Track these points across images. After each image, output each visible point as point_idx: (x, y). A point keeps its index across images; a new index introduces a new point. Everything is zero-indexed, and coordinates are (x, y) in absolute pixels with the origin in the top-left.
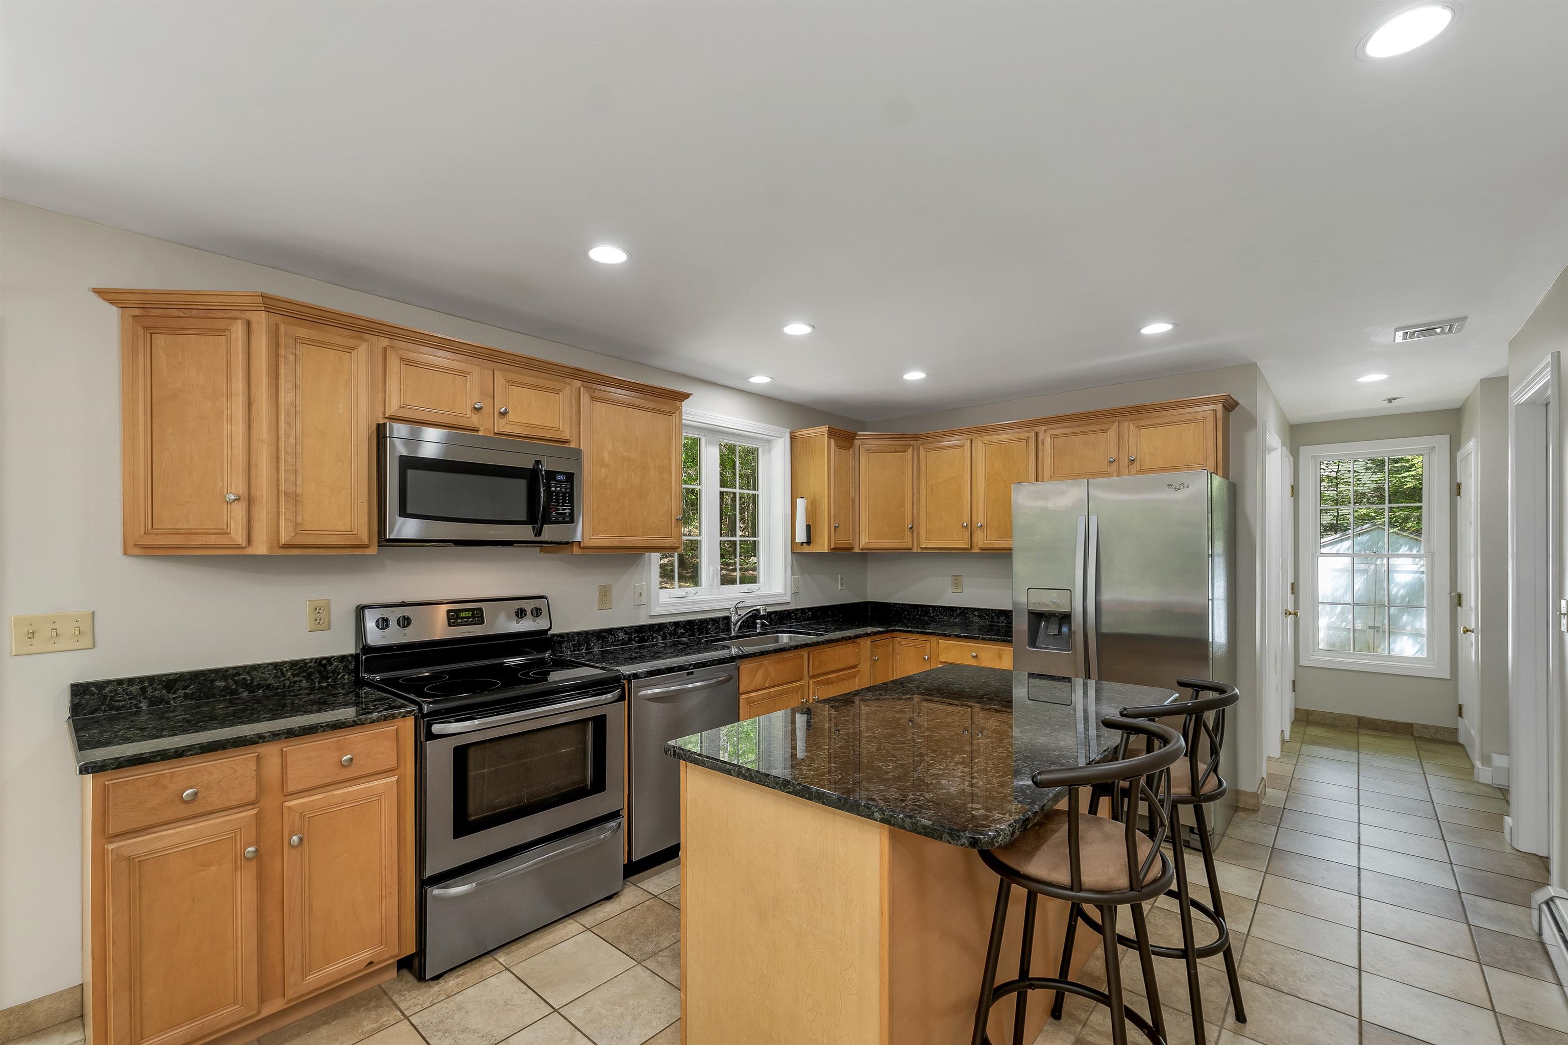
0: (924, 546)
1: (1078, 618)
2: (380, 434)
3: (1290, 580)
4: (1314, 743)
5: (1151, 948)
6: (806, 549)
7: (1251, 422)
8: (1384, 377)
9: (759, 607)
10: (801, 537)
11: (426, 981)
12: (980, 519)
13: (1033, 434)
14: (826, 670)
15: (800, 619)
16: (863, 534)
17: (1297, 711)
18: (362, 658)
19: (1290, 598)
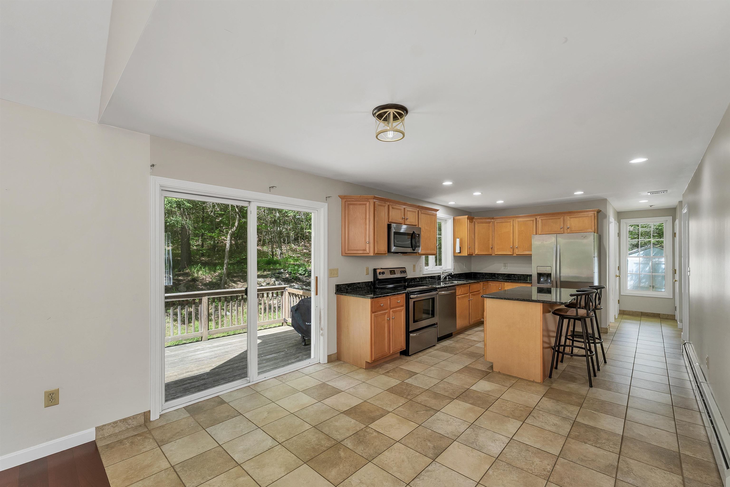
0: (496, 254)
1: (553, 275)
2: (389, 227)
3: (617, 265)
4: (626, 319)
5: (589, 335)
6: (459, 255)
7: (605, 216)
8: (647, 201)
9: (451, 272)
10: (458, 250)
11: (410, 356)
12: (516, 245)
13: (535, 219)
14: (474, 291)
15: (455, 277)
16: (476, 250)
17: (620, 310)
18: (376, 282)
19: (618, 271)
